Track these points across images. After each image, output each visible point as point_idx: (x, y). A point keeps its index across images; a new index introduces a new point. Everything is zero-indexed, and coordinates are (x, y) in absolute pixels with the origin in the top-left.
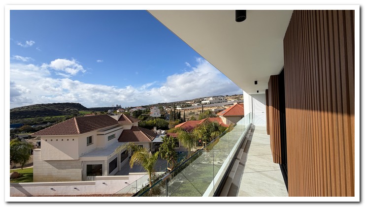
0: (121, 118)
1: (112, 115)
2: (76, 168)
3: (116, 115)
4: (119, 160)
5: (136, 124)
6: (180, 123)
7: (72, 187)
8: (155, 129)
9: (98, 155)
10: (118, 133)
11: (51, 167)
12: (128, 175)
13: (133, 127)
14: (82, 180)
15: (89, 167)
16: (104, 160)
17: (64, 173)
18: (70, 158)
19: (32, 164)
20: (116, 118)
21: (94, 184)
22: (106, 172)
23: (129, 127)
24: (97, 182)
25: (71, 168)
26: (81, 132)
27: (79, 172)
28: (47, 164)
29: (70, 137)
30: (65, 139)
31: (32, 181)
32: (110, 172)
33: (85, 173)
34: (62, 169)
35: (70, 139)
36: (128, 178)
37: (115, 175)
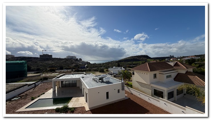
1: (169, 62)
3: (172, 62)
7: (147, 98)
9: (160, 85)
10: (174, 75)
12: (185, 107)
13: (187, 72)
14: (152, 96)
15: (155, 91)
18: (146, 83)
19: (132, 81)
20: (172, 64)
21: (159, 101)
22: (166, 97)
23: (184, 72)
24: (161, 101)
25: (146, 88)
26: (151, 71)
28: (137, 83)
30: (143, 73)
31: (132, 88)
32: (169, 99)
33: (153, 93)
34: (142, 87)
35: (146, 73)
36: (185, 109)
37: (173, 102)
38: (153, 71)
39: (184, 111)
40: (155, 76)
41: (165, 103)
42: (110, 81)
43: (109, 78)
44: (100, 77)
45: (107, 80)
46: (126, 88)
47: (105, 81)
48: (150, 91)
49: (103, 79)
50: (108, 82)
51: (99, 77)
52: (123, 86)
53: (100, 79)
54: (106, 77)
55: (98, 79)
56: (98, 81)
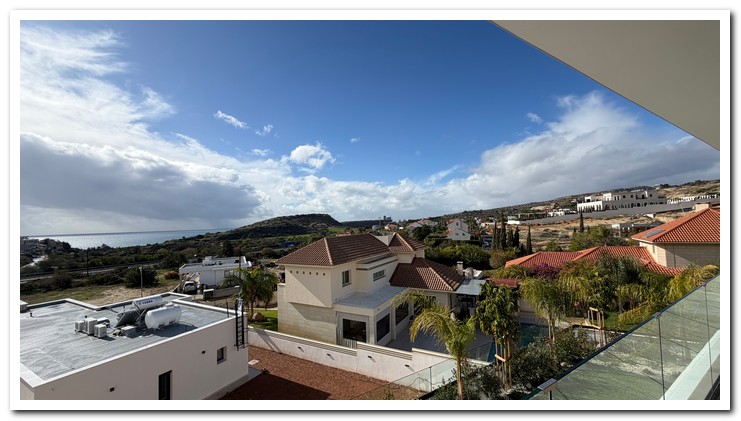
0: (394, 242)
1: (379, 235)
2: (329, 321)
3: (386, 234)
4: (393, 319)
5: (421, 254)
6: (519, 255)
7: (325, 352)
8: (460, 267)
9: (359, 304)
10: (390, 270)
11: (297, 313)
12: (411, 351)
13: (415, 259)
14: (338, 344)
15: (346, 322)
16: (369, 315)
17: (314, 326)
18: (321, 305)
19: (275, 305)
20: (385, 240)
21: (355, 354)
22: (372, 337)
23: (408, 260)
24: (360, 352)
25: (323, 320)
26: (334, 264)
27: (332, 328)
28: (292, 308)
29: (321, 269)
30: (314, 272)
31: (276, 330)
32: (379, 339)
33: (341, 332)
34: (311, 319)
35: (320, 273)
36: (410, 358)
37: (386, 346)
38: (342, 262)
39: (409, 363)
40: (346, 277)
41: (371, 354)
42: (182, 321)
43: (176, 309)
44: (128, 309)
45: (166, 320)
46: (253, 336)
47: (156, 326)
48: (333, 327)
49: (143, 319)
50: (171, 328)
51: (121, 310)
52: (240, 329)
53: (128, 319)
54: (162, 306)
55: (114, 321)
56: (110, 333)
